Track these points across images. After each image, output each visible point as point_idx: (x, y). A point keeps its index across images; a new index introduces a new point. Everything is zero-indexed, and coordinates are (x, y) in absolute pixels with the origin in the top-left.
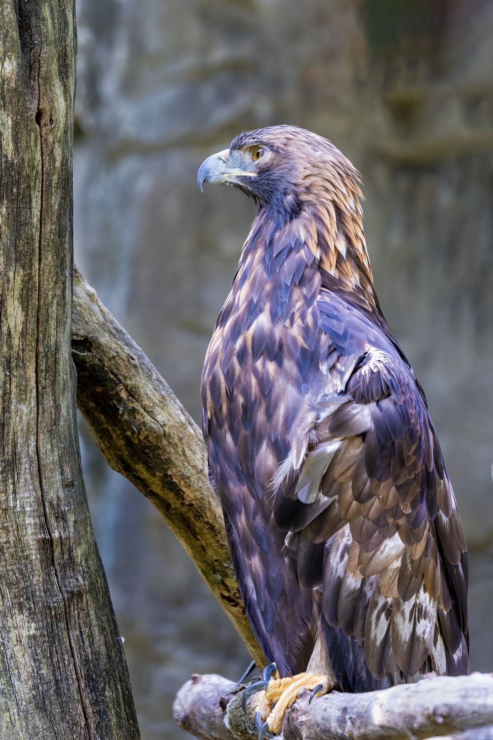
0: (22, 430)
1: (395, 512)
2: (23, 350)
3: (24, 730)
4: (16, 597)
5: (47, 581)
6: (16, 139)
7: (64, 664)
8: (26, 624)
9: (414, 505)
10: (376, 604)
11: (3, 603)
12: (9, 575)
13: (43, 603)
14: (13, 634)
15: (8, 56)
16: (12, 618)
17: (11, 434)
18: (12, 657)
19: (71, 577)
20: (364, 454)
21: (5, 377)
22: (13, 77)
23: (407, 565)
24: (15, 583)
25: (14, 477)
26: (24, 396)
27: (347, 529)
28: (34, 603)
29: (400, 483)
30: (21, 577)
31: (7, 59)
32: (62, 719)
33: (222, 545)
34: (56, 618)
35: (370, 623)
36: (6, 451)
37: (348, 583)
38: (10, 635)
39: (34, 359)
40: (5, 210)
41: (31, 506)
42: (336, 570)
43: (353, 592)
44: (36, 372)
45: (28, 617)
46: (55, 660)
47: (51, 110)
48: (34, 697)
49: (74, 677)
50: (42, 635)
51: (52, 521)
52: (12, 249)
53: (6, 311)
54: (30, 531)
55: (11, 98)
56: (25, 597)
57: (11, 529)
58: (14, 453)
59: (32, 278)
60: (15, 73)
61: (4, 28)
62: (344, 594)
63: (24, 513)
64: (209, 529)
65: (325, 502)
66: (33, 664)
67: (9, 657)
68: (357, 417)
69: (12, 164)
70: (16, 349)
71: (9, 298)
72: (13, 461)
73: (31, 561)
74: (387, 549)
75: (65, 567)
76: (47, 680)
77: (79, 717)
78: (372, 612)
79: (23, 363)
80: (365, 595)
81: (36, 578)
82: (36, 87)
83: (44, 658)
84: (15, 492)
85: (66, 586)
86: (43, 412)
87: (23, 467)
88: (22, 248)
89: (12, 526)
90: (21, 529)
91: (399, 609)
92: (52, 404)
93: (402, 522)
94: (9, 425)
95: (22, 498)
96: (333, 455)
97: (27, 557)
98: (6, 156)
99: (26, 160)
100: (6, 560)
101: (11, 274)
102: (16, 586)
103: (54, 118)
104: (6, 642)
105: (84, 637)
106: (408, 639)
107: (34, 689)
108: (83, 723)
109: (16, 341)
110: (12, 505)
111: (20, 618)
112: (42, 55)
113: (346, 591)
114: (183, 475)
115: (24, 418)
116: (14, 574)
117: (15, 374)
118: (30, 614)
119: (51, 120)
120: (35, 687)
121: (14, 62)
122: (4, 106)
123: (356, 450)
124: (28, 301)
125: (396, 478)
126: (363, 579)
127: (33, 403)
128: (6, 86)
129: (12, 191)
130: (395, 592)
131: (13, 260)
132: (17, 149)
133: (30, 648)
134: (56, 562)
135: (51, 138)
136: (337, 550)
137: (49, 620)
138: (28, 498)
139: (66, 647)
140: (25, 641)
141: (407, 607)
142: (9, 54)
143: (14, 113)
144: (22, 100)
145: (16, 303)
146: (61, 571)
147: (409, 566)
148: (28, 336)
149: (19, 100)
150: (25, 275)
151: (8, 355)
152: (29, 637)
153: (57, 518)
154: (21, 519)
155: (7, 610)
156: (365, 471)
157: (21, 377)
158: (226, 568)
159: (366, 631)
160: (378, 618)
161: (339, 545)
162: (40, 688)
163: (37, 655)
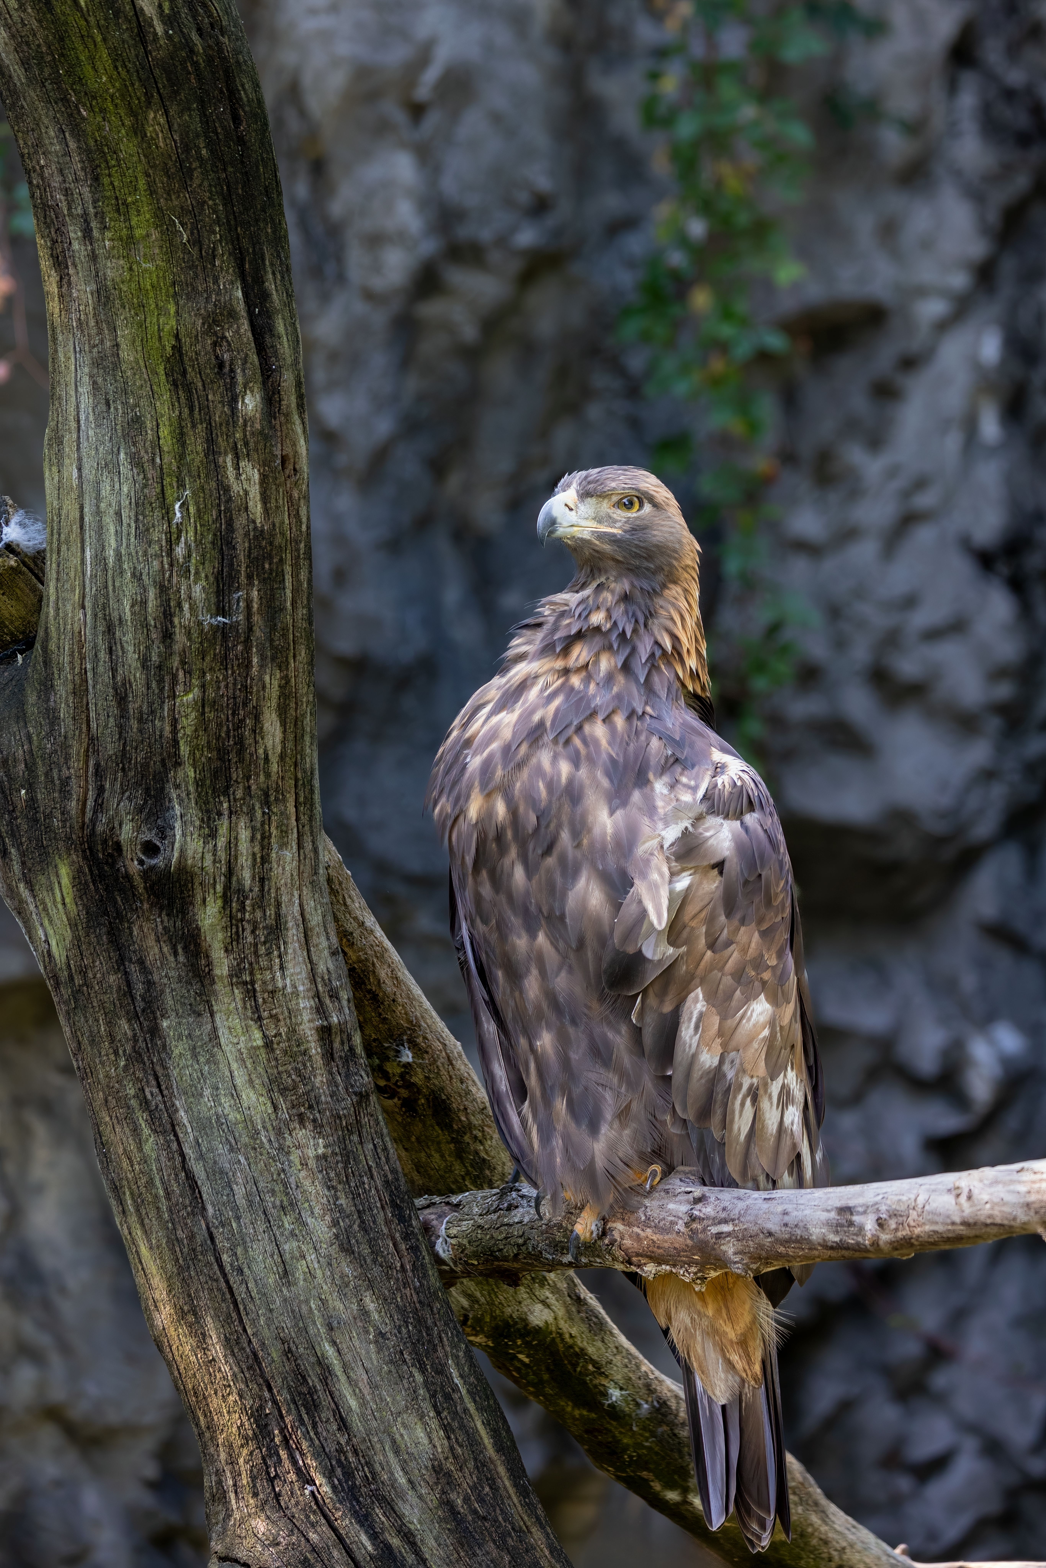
0: (286, 885)
1: (758, 963)
2: (283, 778)
3: (329, 1281)
4: (293, 1107)
5: (332, 1082)
6: (265, 499)
7: (365, 1189)
8: (311, 1141)
9: (780, 954)
10: (740, 1086)
11: (277, 1117)
12: (281, 1078)
13: (331, 1111)
14: (295, 1157)
15: (250, 388)
16: (290, 1134)
17: (273, 891)
18: (298, 1186)
19: (356, 1074)
20: (722, 888)
21: (263, 816)
22: (258, 415)
23: (776, 1033)
24: (291, 1088)
25: (280, 948)
26: (286, 839)
27: (699, 992)
28: (319, 1112)
29: (764, 927)
30: (298, 1079)
31: (248, 392)
32: (375, 1261)
33: (385, 1019)
34: (348, 1130)
35: (733, 1112)
36: (268, 913)
37: (702, 1060)
38: (291, 1158)
39: (293, 790)
40: (256, 593)
41: (303, 985)
42: (690, 1046)
43: (708, 1072)
44: (296, 807)
45: (313, 1131)
46: (352, 1184)
47: (295, 457)
48: (337, 1236)
49: (379, 1205)
50: (334, 1154)
51: (327, 1001)
52: (268, 645)
53: (262, 728)
54: (306, 1016)
55: (256, 443)
56: (306, 1106)
57: (281, 1017)
58: (278, 915)
59: (289, 681)
60: (259, 409)
61: (242, 351)
62: (696, 1075)
63: (296, 994)
64: (371, 999)
65: (670, 955)
66: (327, 1193)
67: (293, 1186)
68: (711, 842)
69: (262, 531)
70: (274, 777)
71: (265, 710)
72: (277, 926)
73: (310, 1057)
74: (755, 1015)
75: (347, 1061)
76: (348, 1212)
77: (392, 1257)
78: (735, 1098)
79: (283, 795)
80: (725, 1076)
81: (319, 1078)
82: (278, 426)
83: (340, 1183)
84: (282, 968)
85: (352, 1086)
86: (305, 859)
87: (290, 933)
88: (277, 642)
89: (282, 1013)
90: (295, 1016)
91: (766, 1091)
92: (310, 847)
93: (767, 976)
94: (269, 879)
95: (292, 975)
96: (683, 894)
97: (305, 1053)
98: (254, 522)
99: (277, 525)
100: (276, 1059)
101: (267, 678)
102: (292, 1092)
103: (297, 467)
104: (287, 1168)
105: (379, 1151)
106: (774, 1131)
107: (334, 1226)
108: (399, 1265)
109: (274, 767)
110: (280, 984)
111: (302, 1134)
112: (282, 384)
113: (699, 1070)
114: (346, 931)
115: (287, 868)
116: (290, 1076)
117: (275, 810)
118: (315, 1127)
119: (295, 470)
120: (335, 1223)
121: (257, 396)
122: (248, 455)
123: (712, 885)
124: (285, 712)
125: (760, 921)
126: (722, 1054)
127: (295, 847)
128: (249, 429)
129: (263, 568)
130: (762, 1070)
131: (269, 660)
132: (266, 510)
133: (321, 1171)
134: (336, 1056)
135: (296, 494)
136: (690, 1019)
137: (340, 1133)
138: (298, 974)
139: (363, 1166)
140: (312, 1163)
141: (775, 1088)
142: (251, 385)
143: (261, 463)
144: (268, 445)
145: (274, 715)
146: (343, 1067)
147: (779, 1034)
148: (288, 759)
149: (265, 446)
150: (282, 678)
151: (265, 786)
152: (318, 1158)
153: (331, 997)
154: (294, 1002)
155: (282, 1125)
156: (723, 912)
157: (282, 814)
158: (387, 1048)
159: (725, 1123)
160: (743, 1104)
161: (691, 1013)
162: (342, 1224)
163: (330, 1181)
